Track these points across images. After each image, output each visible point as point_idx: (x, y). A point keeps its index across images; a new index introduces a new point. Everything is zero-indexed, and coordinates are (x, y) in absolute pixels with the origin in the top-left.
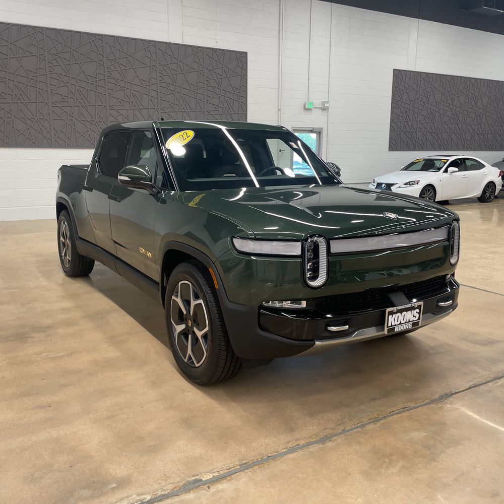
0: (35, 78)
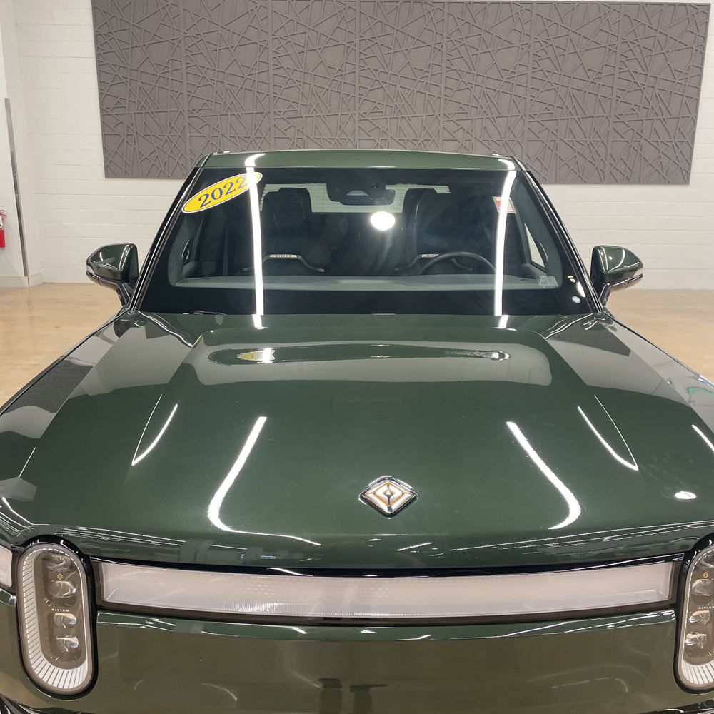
0: (339, 79)
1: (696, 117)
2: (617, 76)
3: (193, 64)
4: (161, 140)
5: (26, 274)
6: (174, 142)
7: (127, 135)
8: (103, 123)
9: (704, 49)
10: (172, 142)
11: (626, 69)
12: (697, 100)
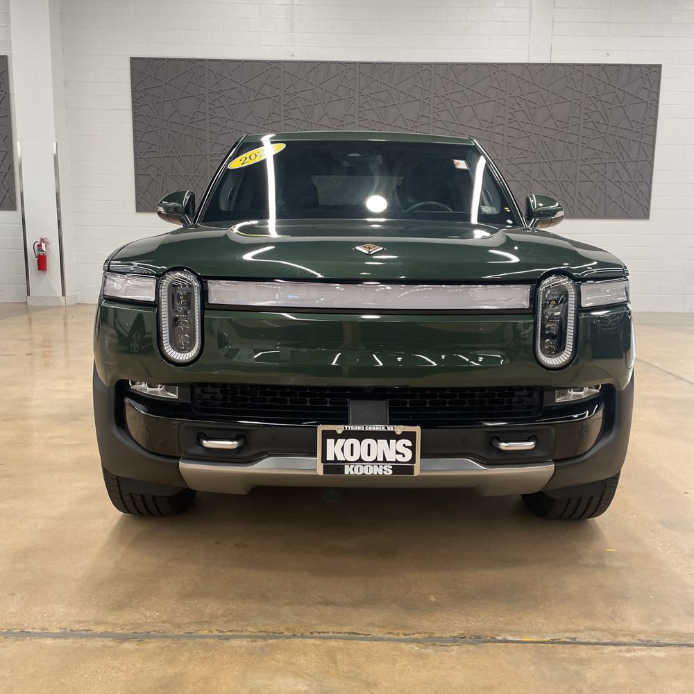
1: (653, 160)
2: (582, 126)
3: (215, 116)
4: (186, 180)
5: (64, 294)
6: (197, 181)
7: (157, 175)
8: (136, 165)
9: (658, 102)
10: (195, 181)
11: (589, 120)
12: (653, 146)
